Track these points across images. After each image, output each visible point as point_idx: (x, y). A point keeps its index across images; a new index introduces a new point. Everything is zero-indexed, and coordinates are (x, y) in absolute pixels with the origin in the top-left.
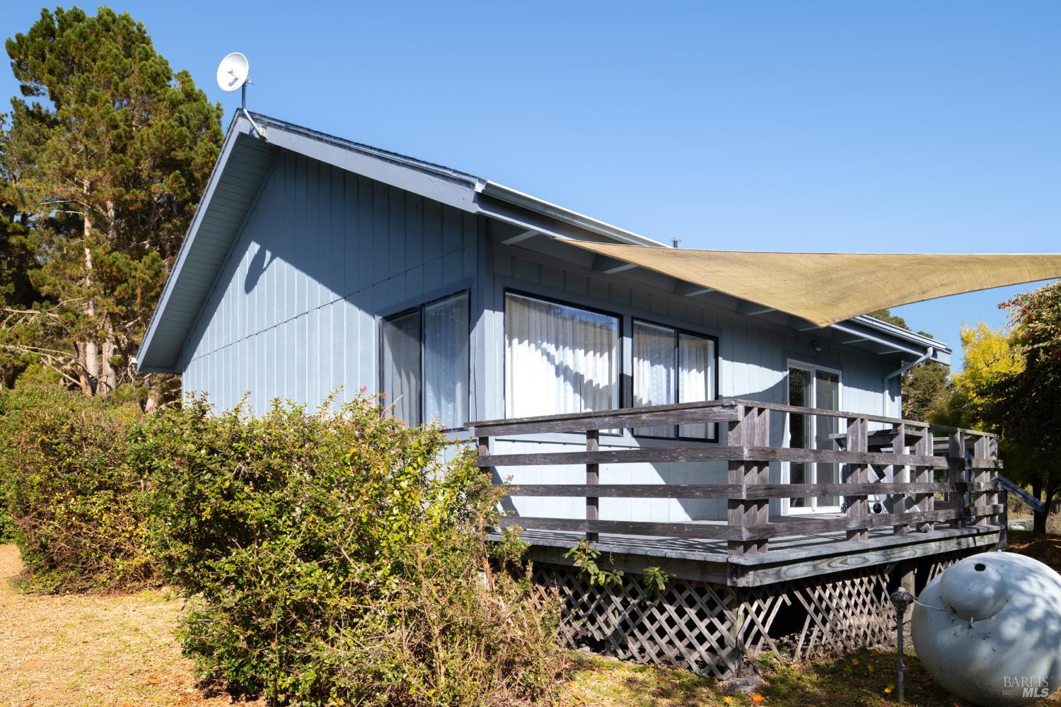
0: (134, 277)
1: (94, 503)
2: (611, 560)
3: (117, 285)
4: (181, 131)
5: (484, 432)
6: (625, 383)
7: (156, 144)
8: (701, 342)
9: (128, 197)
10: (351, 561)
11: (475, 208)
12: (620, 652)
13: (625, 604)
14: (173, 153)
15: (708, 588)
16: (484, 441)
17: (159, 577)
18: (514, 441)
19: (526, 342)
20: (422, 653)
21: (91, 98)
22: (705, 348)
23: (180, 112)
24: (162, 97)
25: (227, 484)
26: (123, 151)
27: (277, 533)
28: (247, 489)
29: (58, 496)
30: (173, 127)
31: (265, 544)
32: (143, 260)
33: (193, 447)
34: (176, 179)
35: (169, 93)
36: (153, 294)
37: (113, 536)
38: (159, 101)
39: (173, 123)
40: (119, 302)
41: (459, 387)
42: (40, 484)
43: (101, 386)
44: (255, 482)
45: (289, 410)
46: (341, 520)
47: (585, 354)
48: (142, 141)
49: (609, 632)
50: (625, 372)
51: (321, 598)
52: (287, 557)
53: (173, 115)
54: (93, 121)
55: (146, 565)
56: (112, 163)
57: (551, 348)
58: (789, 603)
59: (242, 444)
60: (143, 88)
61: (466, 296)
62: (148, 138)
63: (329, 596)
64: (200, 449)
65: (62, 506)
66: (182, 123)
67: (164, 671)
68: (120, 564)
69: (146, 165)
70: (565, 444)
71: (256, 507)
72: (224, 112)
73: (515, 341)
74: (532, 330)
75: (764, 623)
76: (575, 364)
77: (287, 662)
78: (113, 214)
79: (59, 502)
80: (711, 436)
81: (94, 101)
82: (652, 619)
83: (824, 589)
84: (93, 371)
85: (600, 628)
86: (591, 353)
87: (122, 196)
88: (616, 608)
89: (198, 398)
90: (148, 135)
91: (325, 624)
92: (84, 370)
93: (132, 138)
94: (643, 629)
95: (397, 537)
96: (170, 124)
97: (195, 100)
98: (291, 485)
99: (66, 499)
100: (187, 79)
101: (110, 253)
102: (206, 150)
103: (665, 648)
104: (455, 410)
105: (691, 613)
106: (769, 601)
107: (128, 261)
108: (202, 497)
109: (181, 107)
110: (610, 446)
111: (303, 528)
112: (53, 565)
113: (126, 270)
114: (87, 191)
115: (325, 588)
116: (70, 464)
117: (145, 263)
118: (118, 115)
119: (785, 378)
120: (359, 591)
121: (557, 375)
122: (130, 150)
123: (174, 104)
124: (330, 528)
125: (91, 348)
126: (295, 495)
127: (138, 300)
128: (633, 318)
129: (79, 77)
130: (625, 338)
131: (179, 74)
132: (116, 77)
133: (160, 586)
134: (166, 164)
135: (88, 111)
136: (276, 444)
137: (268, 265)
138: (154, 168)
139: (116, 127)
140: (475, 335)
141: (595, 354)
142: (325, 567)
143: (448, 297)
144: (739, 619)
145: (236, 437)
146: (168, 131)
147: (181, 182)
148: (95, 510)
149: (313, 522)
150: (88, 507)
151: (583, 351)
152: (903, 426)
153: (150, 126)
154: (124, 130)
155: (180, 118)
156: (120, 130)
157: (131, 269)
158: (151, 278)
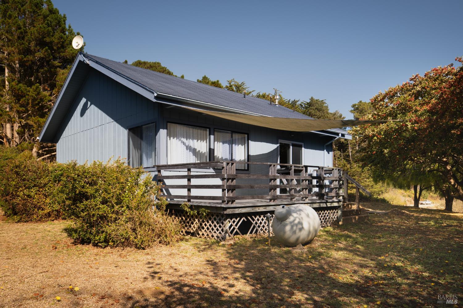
0: (28, 95)
1: (32, 192)
2: (194, 207)
3: (21, 98)
4: (48, 29)
5: (159, 168)
6: (211, 151)
7: (37, 35)
8: (243, 135)
9: (25, 59)
10: (115, 205)
11: (155, 100)
12: (198, 236)
13: (199, 221)
14: (45, 39)
15: (219, 215)
16: (159, 171)
17: (53, 217)
18: (170, 171)
19: (176, 138)
20: (134, 230)
21: (9, 15)
22: (245, 138)
23: (48, 20)
24: (40, 14)
25: (83, 184)
26: (23, 38)
27: (95, 197)
28: (87, 186)
29: (21, 189)
30: (45, 28)
31: (92, 200)
32: (32, 87)
33: (74, 175)
34: (46, 50)
35: (43, 12)
36: (37, 102)
37: (38, 203)
38: (39, 15)
39: (45, 26)
40: (21, 106)
41: (153, 153)
42: (14, 185)
43: (13, 143)
44: (89, 184)
45: (98, 163)
46: (112, 194)
47: (197, 141)
48: (31, 34)
49: (195, 230)
50: (211, 147)
51: (107, 214)
52: (98, 203)
53: (45, 22)
54: (10, 26)
55: (49, 213)
56: (19, 44)
57: (184, 140)
58: (246, 220)
59: (86, 174)
60: (31, 10)
61: (155, 124)
62: (34, 33)
63: (109, 214)
64: (75, 175)
65: (22, 192)
66: (49, 26)
67: (61, 240)
68: (41, 212)
69: (33, 44)
70: (197, 172)
71: (90, 190)
72: (67, 18)
73: (172, 138)
74: (178, 134)
75: (236, 225)
76: (193, 145)
77: (98, 233)
78: (18, 66)
79: (21, 191)
80: (246, 168)
81: (10, 16)
82: (206, 225)
83: (260, 217)
84: (9, 135)
85: (192, 229)
86: (199, 141)
87: (23, 59)
88: (196, 223)
89: (74, 162)
90: (34, 31)
91: (108, 222)
92: (6, 135)
93: (27, 32)
94: (203, 228)
95: (127, 199)
96: (44, 26)
97: (54, 13)
98: (99, 184)
99: (23, 190)
100: (50, 4)
101: (18, 84)
102: (59, 36)
103: (209, 233)
104: (152, 161)
105: (215, 222)
106: (238, 219)
107: (26, 88)
108: (76, 188)
109: (48, 18)
110: (205, 172)
111: (102, 196)
112: (15, 214)
113: (25, 92)
114: (7, 55)
115: (108, 212)
116: (24, 178)
117: (33, 89)
118: (21, 23)
119: (278, 147)
120: (117, 213)
121: (187, 149)
122: (26, 38)
123: (45, 17)
124: (109, 196)
125: (8, 126)
126: (100, 187)
127: (30, 105)
128: (214, 129)
129: (4, 6)
130: (211, 136)
131: (46, 1)
132: (19, 6)
133: (53, 220)
134: (41, 43)
135: (8, 21)
136: (95, 174)
137: (90, 106)
138: (36, 46)
139: (20, 28)
140: (157, 137)
141: (201, 141)
142: (108, 206)
143: (150, 124)
144: (228, 224)
145: (85, 172)
146: (43, 29)
147: (48, 52)
148: (32, 194)
149: (105, 194)
150: (30, 193)
151: (196, 140)
152: (293, 166)
153: (34, 26)
154: (23, 30)
155: (48, 23)
156: (22, 30)
157: (27, 91)
158: (36, 95)
